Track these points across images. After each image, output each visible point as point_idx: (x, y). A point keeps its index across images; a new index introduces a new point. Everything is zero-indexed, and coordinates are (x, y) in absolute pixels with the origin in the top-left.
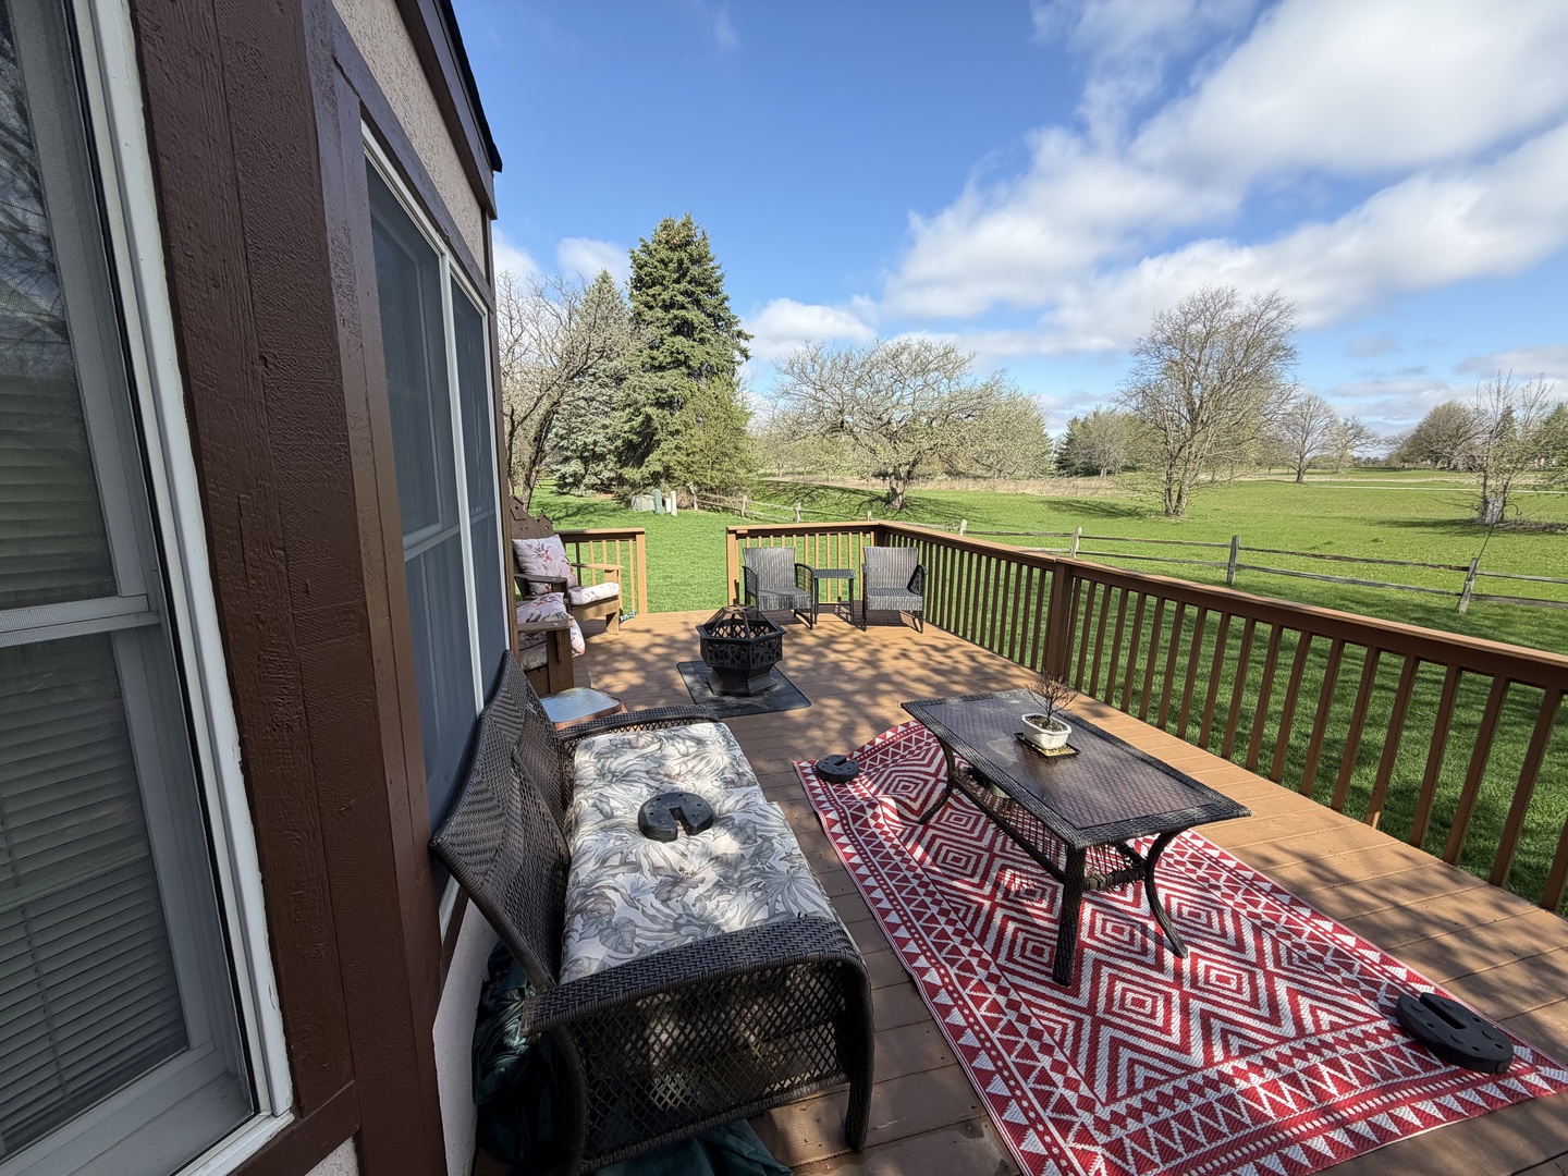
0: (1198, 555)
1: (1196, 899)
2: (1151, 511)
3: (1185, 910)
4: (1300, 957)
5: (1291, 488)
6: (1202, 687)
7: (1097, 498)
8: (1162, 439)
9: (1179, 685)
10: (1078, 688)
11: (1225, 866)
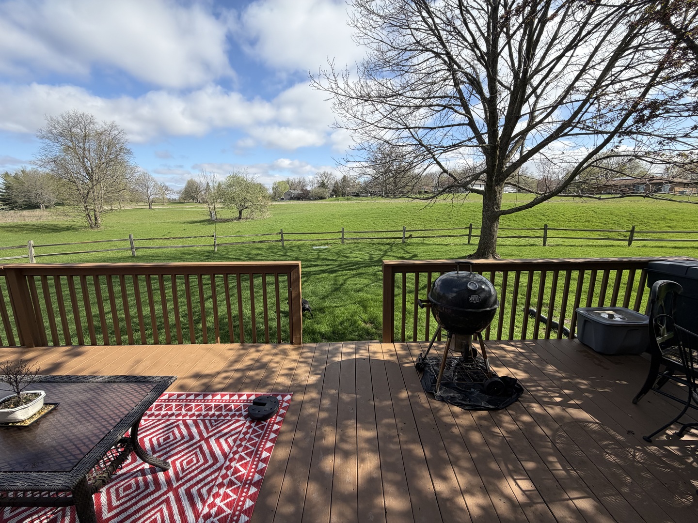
0: (115, 246)
1: (165, 429)
2: (81, 226)
3: (161, 440)
4: (214, 420)
5: (148, 211)
6: (133, 311)
7: (42, 222)
8: (75, 188)
9: (121, 315)
10: (56, 344)
11: (173, 400)
